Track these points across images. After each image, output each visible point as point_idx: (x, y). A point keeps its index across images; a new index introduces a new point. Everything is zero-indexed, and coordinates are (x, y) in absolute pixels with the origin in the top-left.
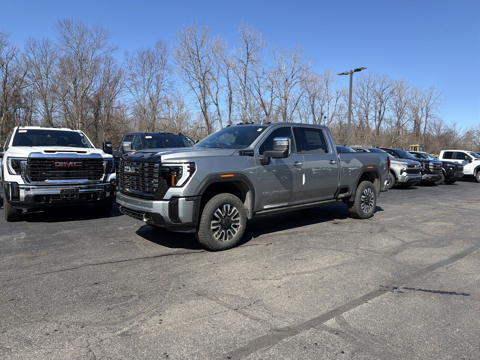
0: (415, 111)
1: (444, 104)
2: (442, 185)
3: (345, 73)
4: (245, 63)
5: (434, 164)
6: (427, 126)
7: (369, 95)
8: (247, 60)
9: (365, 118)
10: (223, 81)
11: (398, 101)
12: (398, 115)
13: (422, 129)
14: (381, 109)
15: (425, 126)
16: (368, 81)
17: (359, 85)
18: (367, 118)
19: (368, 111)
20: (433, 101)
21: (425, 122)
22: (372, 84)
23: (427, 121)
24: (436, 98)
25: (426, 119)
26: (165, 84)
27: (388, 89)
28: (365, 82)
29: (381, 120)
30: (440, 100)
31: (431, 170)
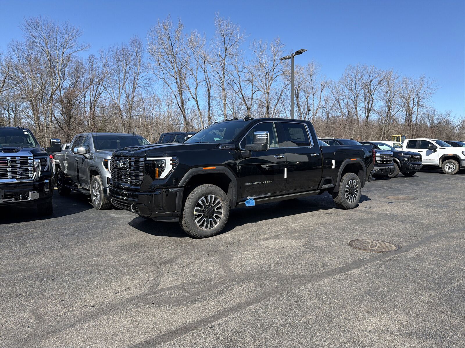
0: (407, 101)
1: (435, 93)
2: (397, 177)
3: (287, 56)
4: (223, 57)
5: (381, 154)
6: (418, 116)
7: (357, 86)
8: (225, 54)
9: (354, 110)
10: (201, 76)
11: (388, 92)
12: (388, 105)
13: (414, 119)
14: (369, 100)
15: (417, 116)
16: (355, 72)
17: (347, 76)
18: (356, 110)
19: (357, 102)
20: (424, 90)
21: (416, 112)
22: (360, 76)
23: (418, 111)
24: (427, 87)
25: (417, 109)
26: (141, 81)
27: (376, 79)
28: (353, 74)
29: (370, 111)
30: (430, 90)
31: (378, 162)
